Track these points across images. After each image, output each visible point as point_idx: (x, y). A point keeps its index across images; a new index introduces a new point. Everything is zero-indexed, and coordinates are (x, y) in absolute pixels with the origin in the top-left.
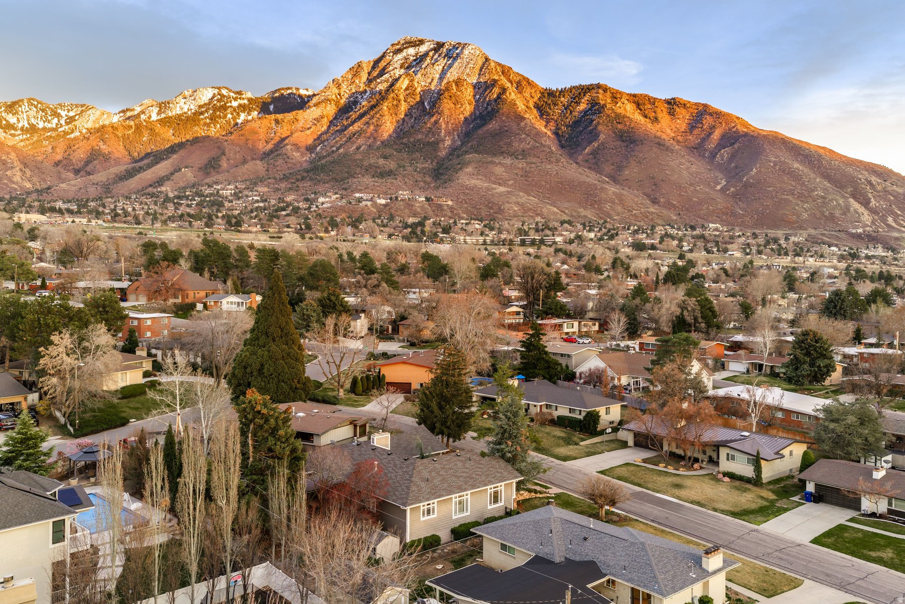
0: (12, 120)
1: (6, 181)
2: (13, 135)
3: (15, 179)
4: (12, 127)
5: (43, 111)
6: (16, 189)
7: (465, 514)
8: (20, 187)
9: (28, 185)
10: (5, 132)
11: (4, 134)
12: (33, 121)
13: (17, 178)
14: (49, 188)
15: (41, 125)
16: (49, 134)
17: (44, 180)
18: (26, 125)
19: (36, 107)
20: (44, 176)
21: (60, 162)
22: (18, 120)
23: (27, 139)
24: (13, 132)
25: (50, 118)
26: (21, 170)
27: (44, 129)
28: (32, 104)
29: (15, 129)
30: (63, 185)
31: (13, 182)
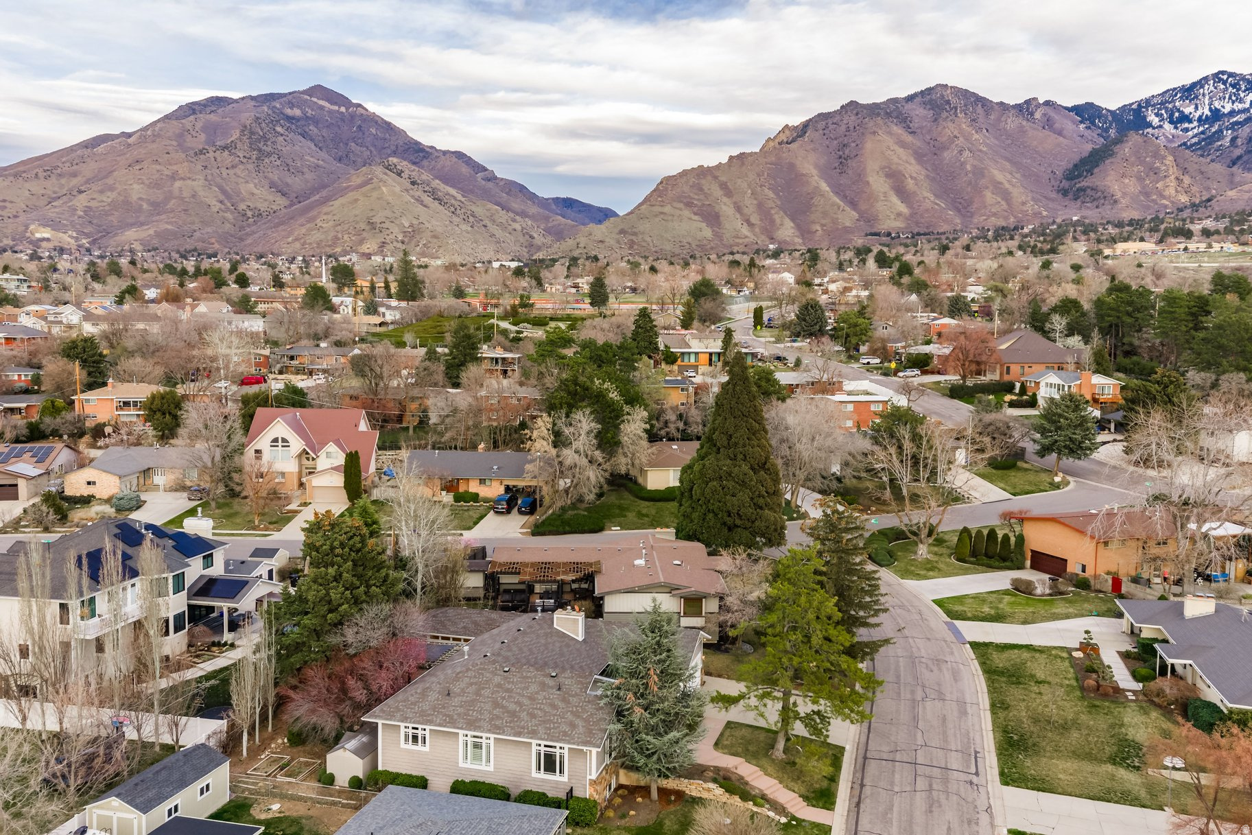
0: (1189, 110)
1: (1154, 197)
2: (1187, 130)
3: (1167, 193)
4: (1186, 118)
5: (1233, 86)
6: (1166, 206)
7: (483, 767)
8: (1172, 202)
9: (1184, 199)
10: (1176, 128)
11: (1174, 131)
12: (1217, 104)
13: (1171, 191)
14: (1209, 200)
15: (1228, 107)
16: (1235, 119)
17: (1208, 189)
18: (1207, 112)
19: (1225, 83)
20: (1209, 182)
21: (1239, 158)
22: (1196, 108)
23: (1203, 133)
24: (1186, 125)
25: (1242, 95)
26: (1177, 179)
27: (1232, 113)
28: (1220, 80)
29: (1190, 121)
30: (1231, 194)
31: (1164, 197)
